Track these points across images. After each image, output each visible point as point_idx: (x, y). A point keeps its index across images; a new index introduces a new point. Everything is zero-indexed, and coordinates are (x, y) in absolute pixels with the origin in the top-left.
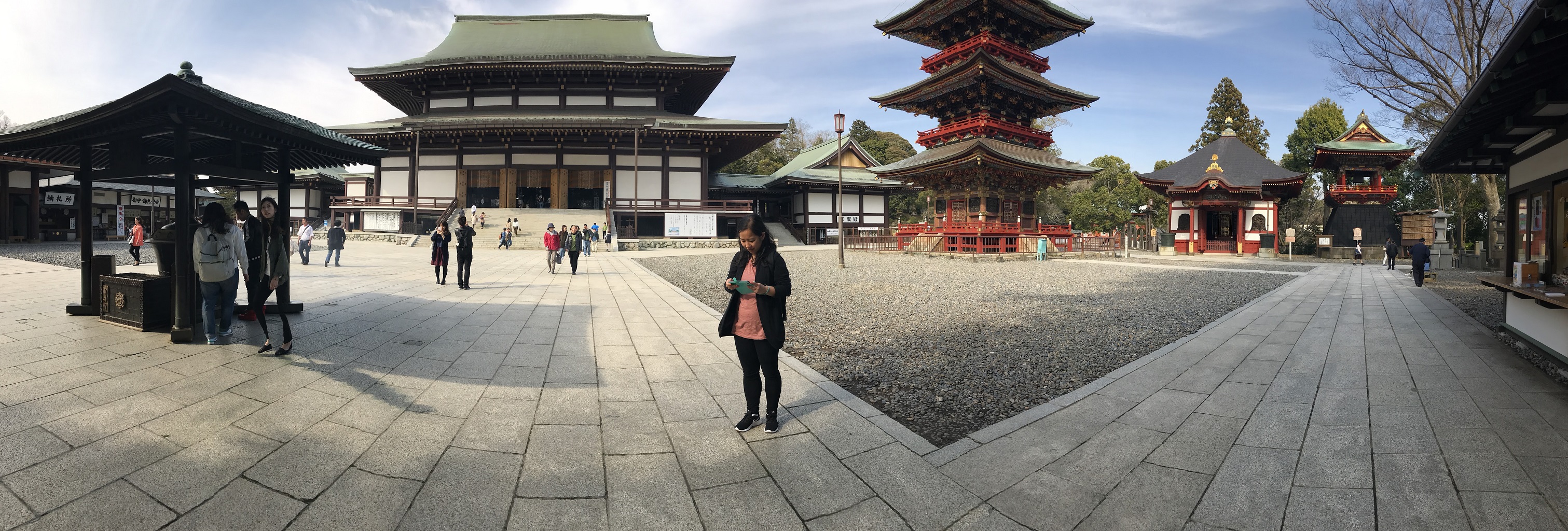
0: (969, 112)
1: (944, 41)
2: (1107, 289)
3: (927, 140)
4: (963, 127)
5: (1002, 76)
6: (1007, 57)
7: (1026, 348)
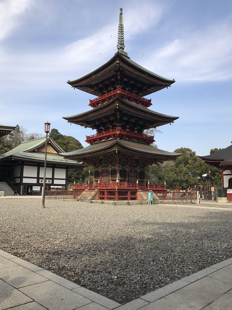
0: (111, 127)
1: (101, 92)
2: (193, 220)
3: (90, 140)
4: (108, 134)
5: (127, 109)
6: (129, 99)
7: (158, 250)
